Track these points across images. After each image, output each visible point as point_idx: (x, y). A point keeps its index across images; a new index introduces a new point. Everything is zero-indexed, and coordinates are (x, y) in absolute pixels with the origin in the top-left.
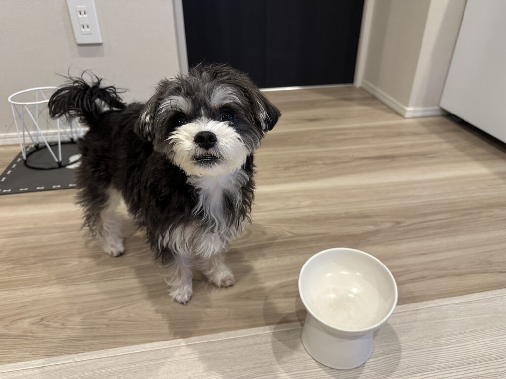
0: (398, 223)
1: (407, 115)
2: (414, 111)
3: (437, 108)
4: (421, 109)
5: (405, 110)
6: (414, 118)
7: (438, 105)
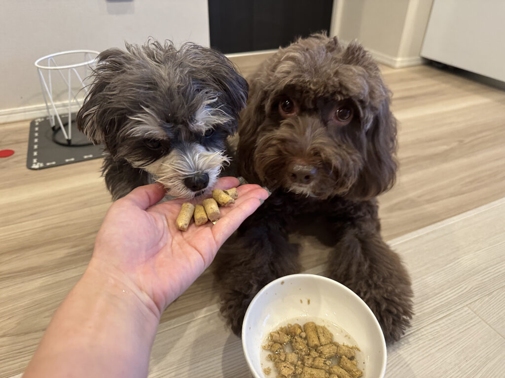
0: (461, 141)
1: (398, 65)
2: (402, 62)
3: (419, 58)
4: (406, 59)
5: (395, 61)
6: (402, 67)
7: (419, 55)
